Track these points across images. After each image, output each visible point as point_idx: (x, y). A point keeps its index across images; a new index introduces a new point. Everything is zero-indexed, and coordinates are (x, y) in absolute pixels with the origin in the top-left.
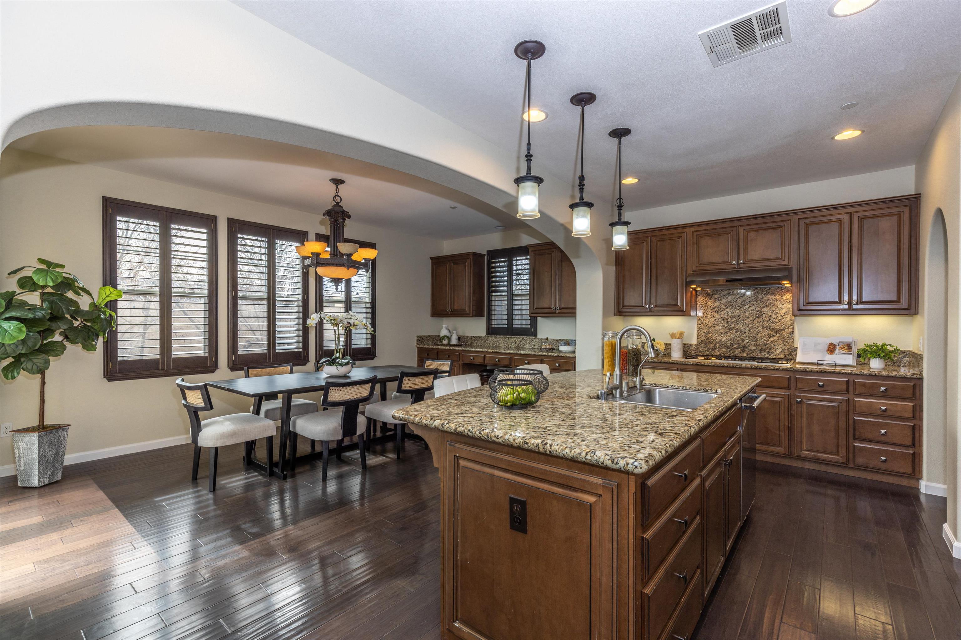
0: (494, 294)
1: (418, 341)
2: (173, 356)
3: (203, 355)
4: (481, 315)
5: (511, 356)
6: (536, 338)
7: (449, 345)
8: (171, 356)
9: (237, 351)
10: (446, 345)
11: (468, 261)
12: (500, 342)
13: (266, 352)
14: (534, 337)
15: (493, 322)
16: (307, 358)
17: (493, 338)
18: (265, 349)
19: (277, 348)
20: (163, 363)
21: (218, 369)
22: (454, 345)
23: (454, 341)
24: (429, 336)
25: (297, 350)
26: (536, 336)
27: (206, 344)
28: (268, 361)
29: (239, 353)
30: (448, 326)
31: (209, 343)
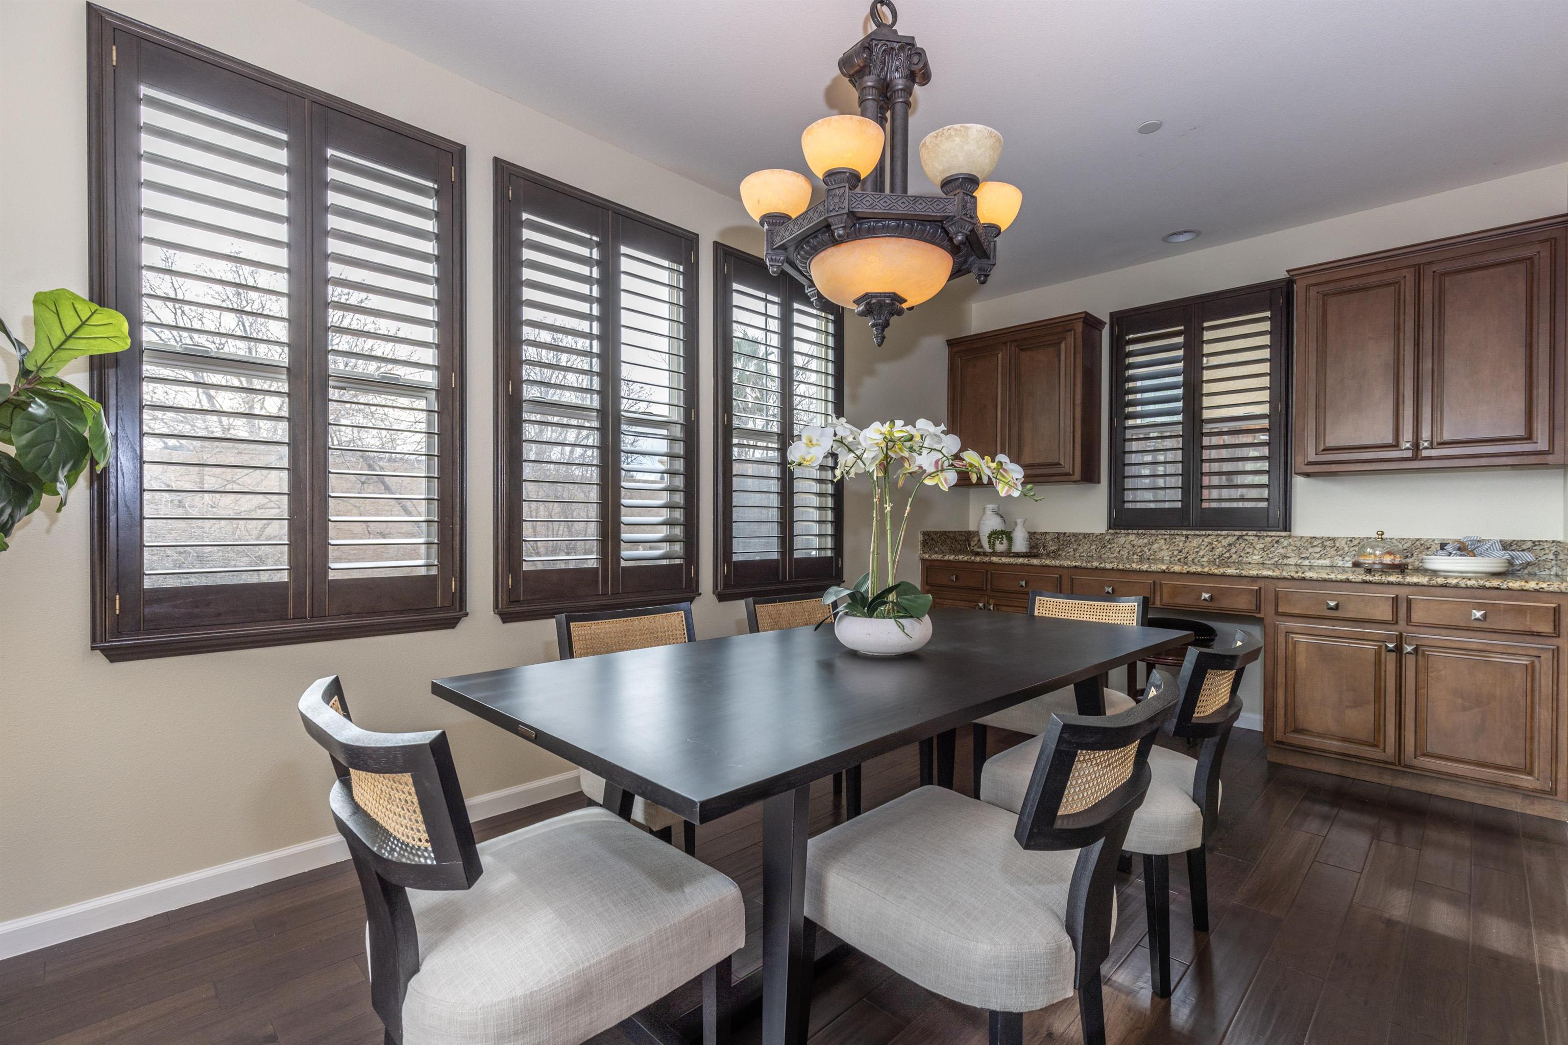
0: (1131, 422)
1: (925, 543)
2: (332, 576)
3: (423, 572)
4: (1089, 476)
5: (1261, 583)
6: (1290, 537)
7: (1009, 553)
8: (326, 574)
9: (520, 561)
10: (1001, 554)
11: (1070, 337)
12: (1155, 546)
13: (593, 564)
14: (1284, 534)
15: (1129, 496)
16: (694, 585)
17: (1132, 537)
18: (590, 559)
19: (625, 553)
20: (300, 595)
21: (467, 615)
22: (1018, 555)
23: (1020, 544)
24: (945, 533)
25: (665, 562)
26: (1290, 531)
27: (431, 540)
28: (600, 592)
29: (526, 567)
30: (999, 507)
31: (442, 533)
